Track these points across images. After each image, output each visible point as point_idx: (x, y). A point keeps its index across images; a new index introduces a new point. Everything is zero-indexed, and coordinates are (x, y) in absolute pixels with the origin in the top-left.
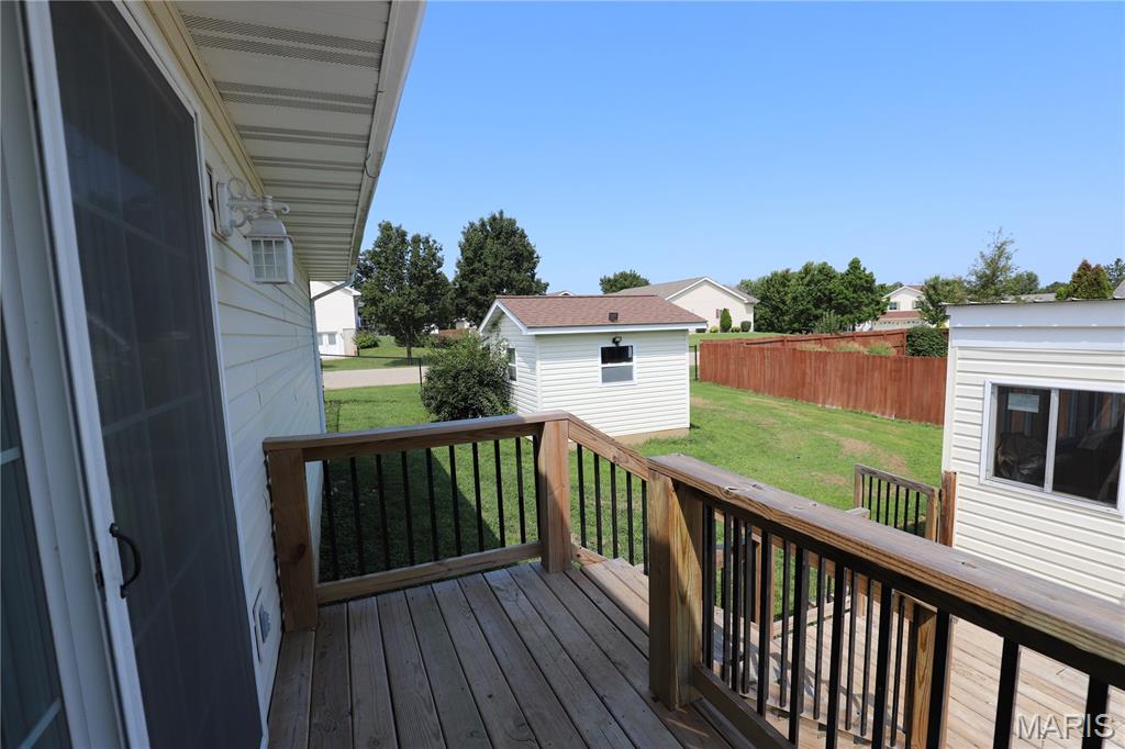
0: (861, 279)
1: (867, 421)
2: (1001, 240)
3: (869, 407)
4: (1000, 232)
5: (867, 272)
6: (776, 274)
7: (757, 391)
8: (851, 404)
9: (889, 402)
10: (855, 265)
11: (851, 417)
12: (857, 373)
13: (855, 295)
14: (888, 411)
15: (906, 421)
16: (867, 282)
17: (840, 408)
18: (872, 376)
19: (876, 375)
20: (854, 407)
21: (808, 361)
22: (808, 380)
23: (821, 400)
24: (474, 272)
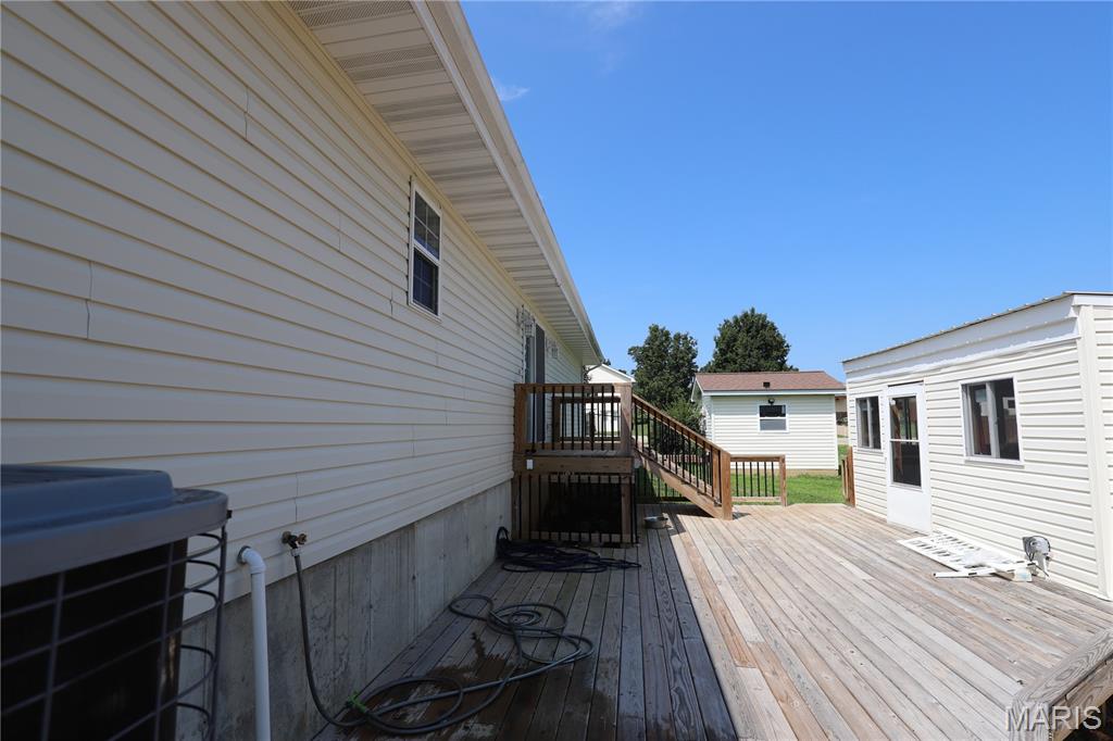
24: (726, 360)
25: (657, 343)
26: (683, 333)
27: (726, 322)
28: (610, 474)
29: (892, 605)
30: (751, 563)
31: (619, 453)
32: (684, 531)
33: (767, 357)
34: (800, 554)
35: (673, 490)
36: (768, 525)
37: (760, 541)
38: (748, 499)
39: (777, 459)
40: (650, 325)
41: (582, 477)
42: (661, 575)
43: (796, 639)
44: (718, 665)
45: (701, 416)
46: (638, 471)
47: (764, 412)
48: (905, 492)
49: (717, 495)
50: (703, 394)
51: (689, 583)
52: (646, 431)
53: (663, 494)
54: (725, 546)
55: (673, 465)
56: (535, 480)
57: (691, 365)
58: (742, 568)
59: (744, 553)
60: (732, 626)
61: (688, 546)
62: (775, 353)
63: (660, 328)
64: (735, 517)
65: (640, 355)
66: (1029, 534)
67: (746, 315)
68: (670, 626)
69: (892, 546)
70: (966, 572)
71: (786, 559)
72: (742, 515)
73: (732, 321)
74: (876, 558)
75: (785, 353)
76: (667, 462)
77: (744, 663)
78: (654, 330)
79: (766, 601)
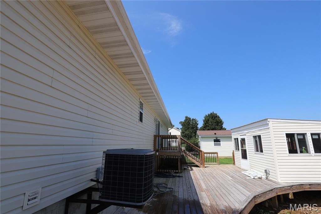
24: (206, 126)
25: (187, 121)
26: (194, 118)
27: (206, 115)
28: (176, 156)
29: (235, 183)
30: (207, 176)
31: (178, 151)
32: (193, 170)
33: (217, 125)
34: (219, 175)
35: (191, 161)
36: (213, 169)
37: (210, 172)
38: (209, 163)
39: (216, 153)
40: (185, 116)
41: (169, 157)
42: (187, 178)
43: (213, 188)
44: (197, 192)
45: (199, 142)
46: (182, 155)
47: (215, 141)
48: (244, 161)
49: (201, 162)
50: (199, 136)
51: (193, 180)
52: (184, 146)
53: (188, 162)
54: (202, 173)
55: (191, 154)
56: (158, 157)
57: (197, 127)
58: (205, 177)
59: (206, 174)
60: (201, 186)
61: (193, 173)
62: (219, 124)
63: (188, 117)
64: (205, 167)
65: (183, 124)
66: (266, 169)
67: (211, 114)
68: (189, 186)
69: (240, 173)
70: (253, 178)
71: (215, 176)
72: (207, 167)
73: (207, 115)
74: (235, 175)
75: (222, 124)
76: (189, 154)
77: (202, 192)
78: (187, 117)
79: (209, 183)
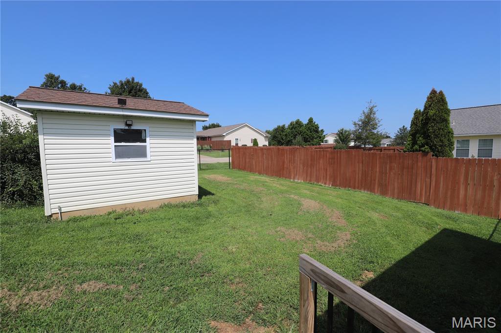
0: (313, 126)
1: (317, 188)
2: (371, 106)
3: (318, 180)
4: (371, 102)
5: (316, 124)
6: (279, 127)
7: (260, 173)
8: (308, 178)
9: (328, 177)
10: (311, 120)
11: (308, 186)
12: (311, 160)
13: (311, 134)
14: (328, 182)
15: (338, 187)
16: (316, 128)
17: (302, 181)
18: (319, 163)
19: (321, 161)
20: (310, 181)
21: (286, 155)
22: (285, 166)
23: (292, 177)
27: (115, 84)
